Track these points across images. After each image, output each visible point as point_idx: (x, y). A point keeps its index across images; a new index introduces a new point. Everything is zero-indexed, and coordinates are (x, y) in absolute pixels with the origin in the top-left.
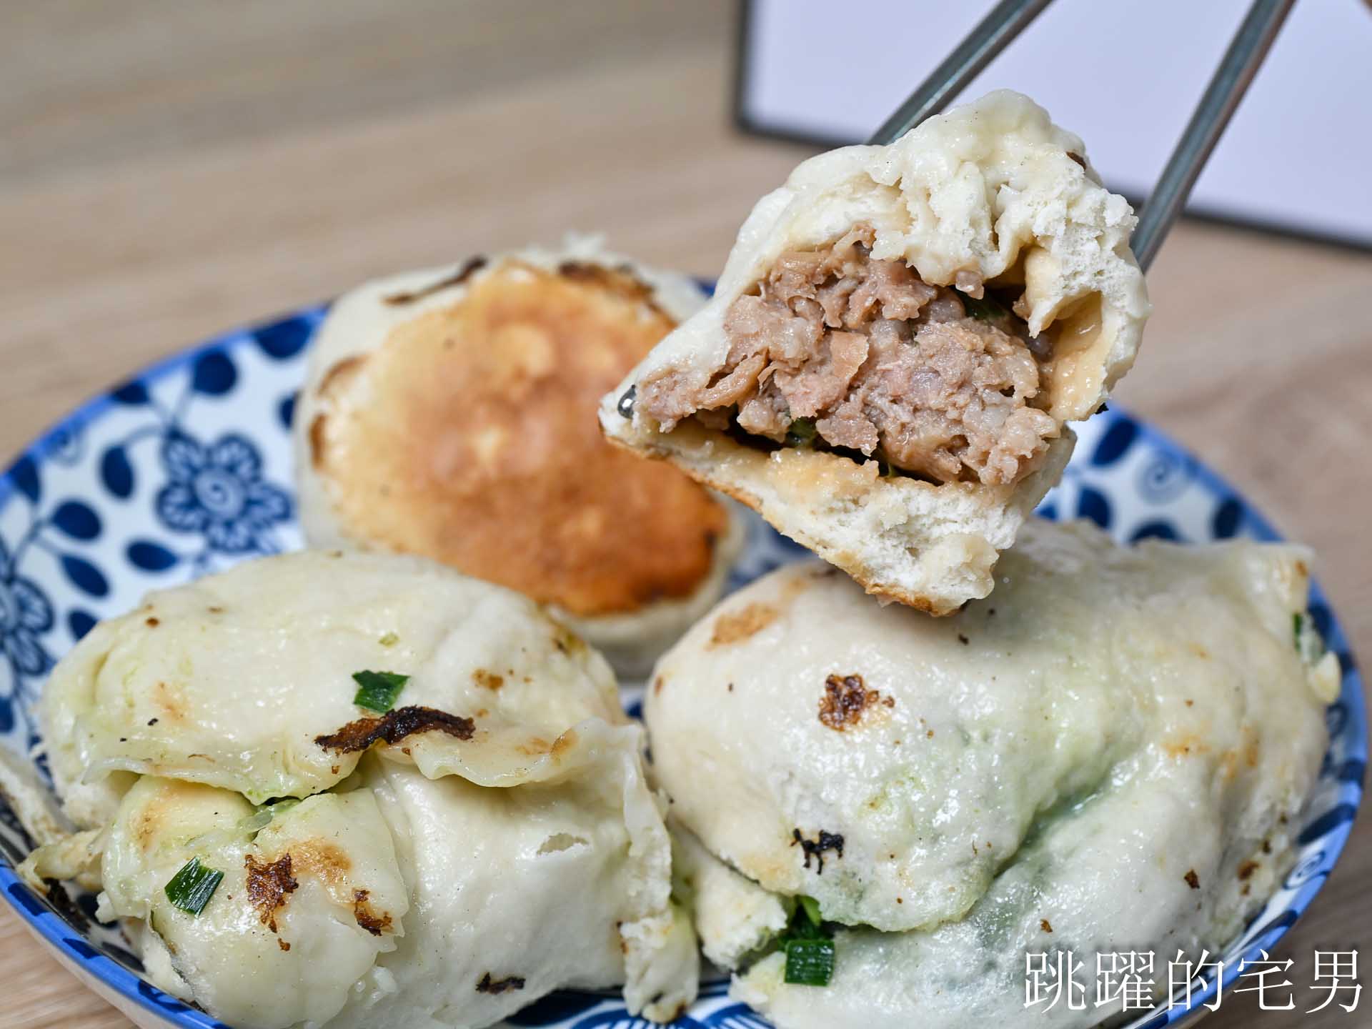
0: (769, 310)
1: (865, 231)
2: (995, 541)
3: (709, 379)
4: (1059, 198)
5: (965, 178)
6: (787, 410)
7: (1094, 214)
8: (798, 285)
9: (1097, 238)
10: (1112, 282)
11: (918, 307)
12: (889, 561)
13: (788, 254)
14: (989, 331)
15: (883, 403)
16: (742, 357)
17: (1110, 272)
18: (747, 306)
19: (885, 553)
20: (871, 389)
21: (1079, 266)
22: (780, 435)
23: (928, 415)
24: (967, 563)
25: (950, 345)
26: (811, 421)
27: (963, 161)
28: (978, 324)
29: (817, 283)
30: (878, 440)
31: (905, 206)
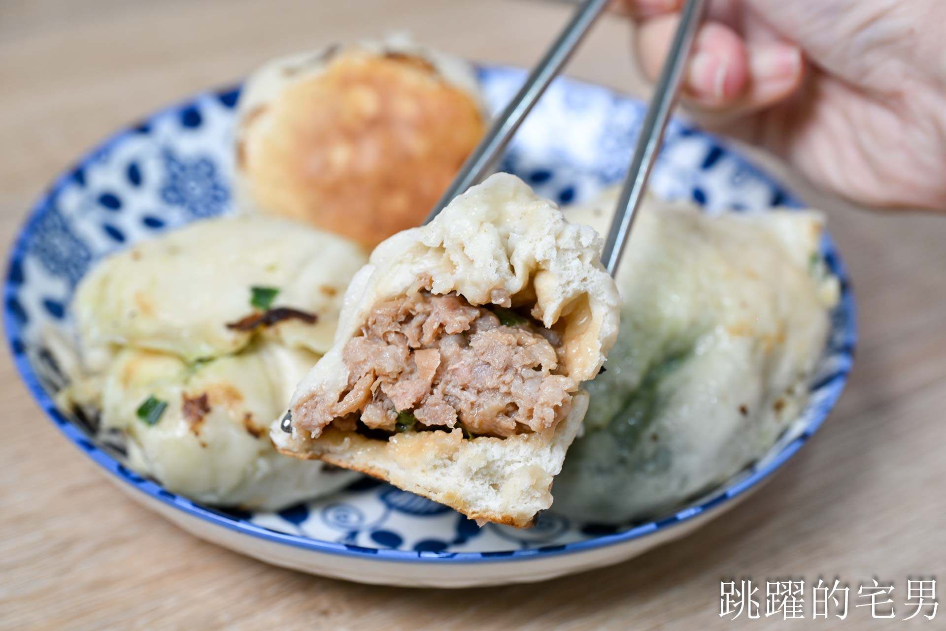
0: (370, 344)
1: (425, 279)
2: (549, 470)
3: (339, 396)
4: (549, 234)
5: (485, 231)
6: (393, 408)
7: (574, 241)
8: (388, 324)
9: (579, 257)
10: (593, 284)
11: (469, 322)
12: (480, 494)
13: (378, 306)
14: (518, 332)
15: (456, 391)
16: (358, 378)
17: (591, 278)
18: (355, 344)
19: (476, 489)
20: (447, 383)
21: (570, 277)
22: (391, 425)
23: (487, 393)
24: (532, 485)
25: (494, 344)
26: (410, 412)
27: (482, 223)
28: (510, 329)
29: (400, 321)
30: (457, 416)
31: (449, 258)
